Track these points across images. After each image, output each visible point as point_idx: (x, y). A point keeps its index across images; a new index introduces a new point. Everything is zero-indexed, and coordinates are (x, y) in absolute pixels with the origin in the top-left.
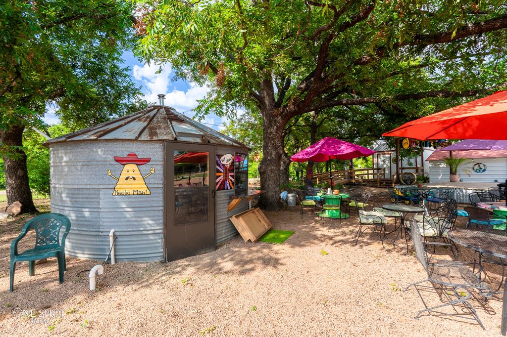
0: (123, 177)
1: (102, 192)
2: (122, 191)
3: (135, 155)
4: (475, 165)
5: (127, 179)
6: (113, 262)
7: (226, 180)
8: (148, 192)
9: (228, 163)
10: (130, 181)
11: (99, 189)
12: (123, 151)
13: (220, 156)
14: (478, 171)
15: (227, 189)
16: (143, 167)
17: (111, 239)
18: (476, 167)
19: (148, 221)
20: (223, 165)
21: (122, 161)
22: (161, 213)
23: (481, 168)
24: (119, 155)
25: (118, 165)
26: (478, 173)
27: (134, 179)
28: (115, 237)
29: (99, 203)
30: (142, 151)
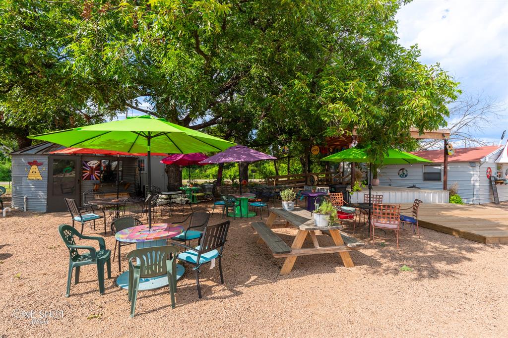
0: (31, 171)
1: (23, 178)
2: (30, 178)
3: (36, 161)
4: (401, 170)
5: (33, 172)
6: (25, 210)
7: (92, 174)
8: (42, 179)
9: (94, 165)
10: (34, 173)
11: (22, 177)
12: (31, 159)
13: (87, 162)
14: (402, 176)
15: (93, 179)
16: (40, 167)
17: (25, 200)
18: (401, 173)
19: (41, 193)
20: (90, 167)
21: (31, 164)
22: (46, 190)
23: (404, 174)
24: (29, 161)
25: (29, 166)
26: (402, 178)
27: (36, 172)
28: (27, 198)
29: (22, 183)
30: (39, 159)
